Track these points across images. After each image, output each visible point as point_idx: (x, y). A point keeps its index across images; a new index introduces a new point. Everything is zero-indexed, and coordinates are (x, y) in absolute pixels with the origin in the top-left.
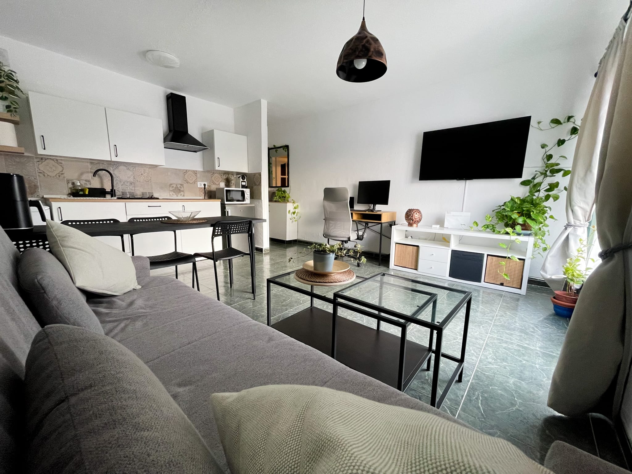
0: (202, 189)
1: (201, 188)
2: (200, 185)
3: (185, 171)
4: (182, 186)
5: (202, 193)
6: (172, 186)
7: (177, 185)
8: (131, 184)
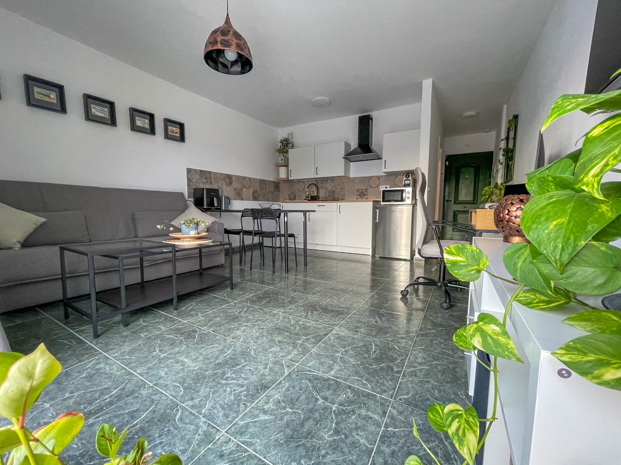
2: (382, 188)
3: (370, 178)
4: (366, 191)
6: (358, 191)
7: (362, 190)
8: (333, 191)
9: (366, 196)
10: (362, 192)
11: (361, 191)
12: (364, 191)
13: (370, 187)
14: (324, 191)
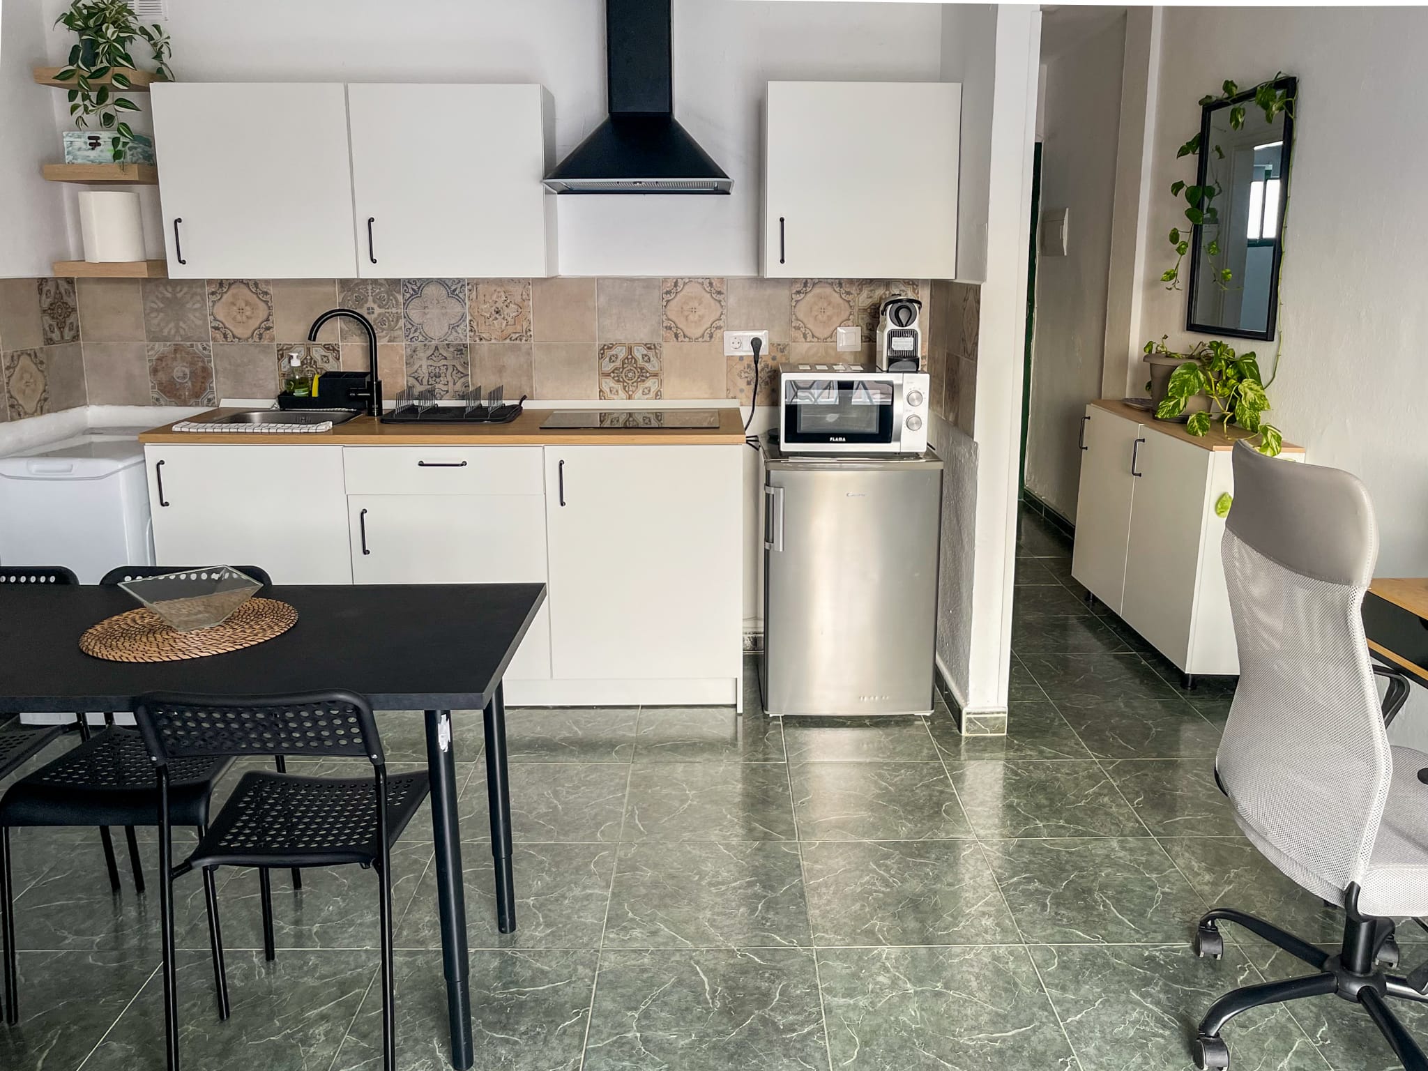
0: (745, 362)
1: (741, 358)
2: (737, 343)
3: (669, 285)
4: (651, 353)
5: (742, 384)
6: (608, 353)
7: (630, 350)
8: (461, 350)
9: (650, 383)
10: (630, 358)
11: (622, 352)
12: (638, 353)
13: (670, 335)
14: (402, 346)
